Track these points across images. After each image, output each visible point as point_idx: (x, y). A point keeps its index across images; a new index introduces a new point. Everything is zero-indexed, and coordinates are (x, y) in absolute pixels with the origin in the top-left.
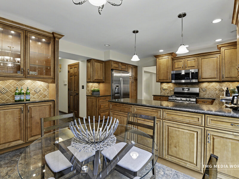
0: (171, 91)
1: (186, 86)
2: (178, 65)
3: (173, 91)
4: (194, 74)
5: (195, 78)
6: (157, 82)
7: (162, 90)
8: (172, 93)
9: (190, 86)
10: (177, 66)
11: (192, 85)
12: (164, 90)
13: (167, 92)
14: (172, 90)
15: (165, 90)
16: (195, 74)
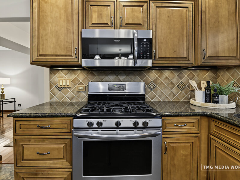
0: (79, 91)
1: (115, 77)
2: (100, 15)
3: (85, 92)
4: (143, 44)
5: (147, 55)
6: (32, 64)
7: (56, 90)
8: (82, 98)
9: (124, 77)
10: (98, 17)
11: (128, 76)
12: (61, 88)
13: (68, 95)
14: (81, 88)
15: (64, 90)
16: (147, 44)
